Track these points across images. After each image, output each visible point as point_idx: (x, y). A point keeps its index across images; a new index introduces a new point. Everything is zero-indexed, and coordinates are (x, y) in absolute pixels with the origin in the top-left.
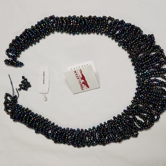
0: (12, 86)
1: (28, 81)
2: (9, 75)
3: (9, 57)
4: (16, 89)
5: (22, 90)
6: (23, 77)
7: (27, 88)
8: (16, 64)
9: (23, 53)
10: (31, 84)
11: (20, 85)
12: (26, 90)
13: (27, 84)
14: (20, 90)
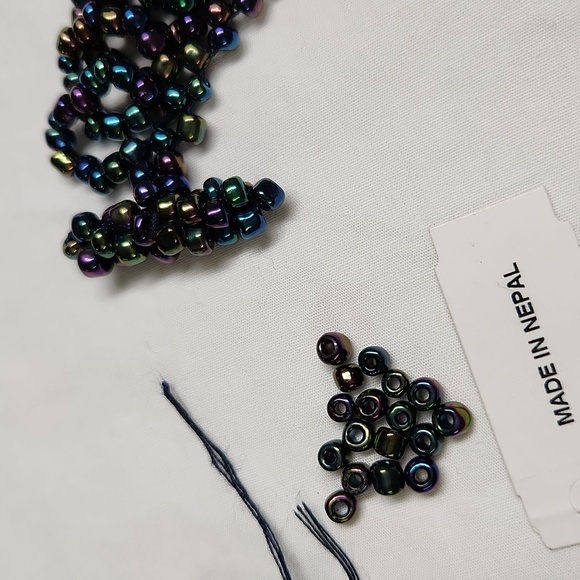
0: (244, 495)
1: (410, 364)
2: (166, 390)
3: (95, 185)
4: (305, 514)
5: (374, 506)
6: (332, 349)
7: (429, 459)
8: (205, 223)
9: (229, 81)
10: (455, 392)
11: (332, 457)
12: (431, 482)
13: (415, 411)
14: (344, 506)
